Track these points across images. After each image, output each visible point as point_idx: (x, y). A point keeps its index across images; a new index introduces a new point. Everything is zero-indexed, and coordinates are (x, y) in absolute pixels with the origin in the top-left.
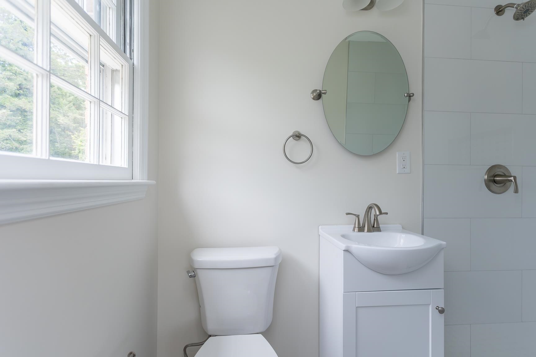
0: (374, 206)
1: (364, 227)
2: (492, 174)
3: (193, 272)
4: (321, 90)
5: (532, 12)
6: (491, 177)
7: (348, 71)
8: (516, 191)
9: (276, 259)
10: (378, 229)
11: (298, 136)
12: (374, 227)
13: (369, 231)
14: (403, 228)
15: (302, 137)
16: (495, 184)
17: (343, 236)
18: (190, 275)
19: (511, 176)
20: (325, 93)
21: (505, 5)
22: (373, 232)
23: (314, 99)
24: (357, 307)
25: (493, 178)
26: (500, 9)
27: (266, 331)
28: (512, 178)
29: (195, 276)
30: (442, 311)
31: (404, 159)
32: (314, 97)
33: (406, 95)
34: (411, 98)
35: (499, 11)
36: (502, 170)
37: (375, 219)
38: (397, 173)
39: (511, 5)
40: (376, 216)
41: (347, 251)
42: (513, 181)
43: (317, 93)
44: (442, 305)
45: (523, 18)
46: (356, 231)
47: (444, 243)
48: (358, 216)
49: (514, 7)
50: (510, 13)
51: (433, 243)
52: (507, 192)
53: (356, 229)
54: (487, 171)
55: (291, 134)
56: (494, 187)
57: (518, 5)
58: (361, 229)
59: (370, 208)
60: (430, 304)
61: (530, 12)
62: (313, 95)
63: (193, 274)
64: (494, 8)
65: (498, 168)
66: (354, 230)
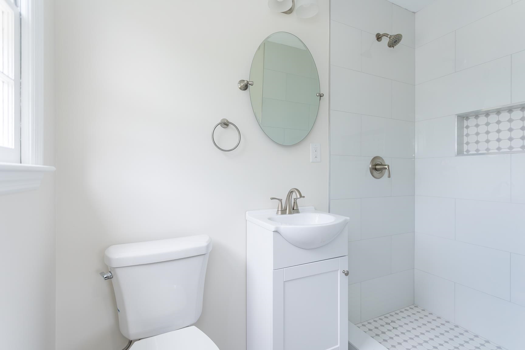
0: (295, 190)
1: (286, 210)
2: (374, 164)
3: (110, 272)
4: (248, 81)
5: (398, 43)
6: (373, 166)
7: (263, 68)
8: (389, 177)
9: (208, 247)
10: (297, 211)
11: (225, 124)
12: (294, 209)
13: (290, 213)
14: (315, 209)
15: (231, 125)
16: (377, 172)
17: (270, 219)
18: (105, 276)
19: (386, 165)
20: (252, 85)
21: (383, 34)
22: (294, 214)
23: (240, 88)
24: (285, 281)
25: (374, 167)
26: (379, 36)
27: (197, 322)
28: (387, 167)
29: (112, 277)
30: (347, 274)
31: (316, 150)
32: (241, 86)
33: (318, 94)
34: (322, 97)
35: (379, 37)
36: (380, 161)
37: (294, 203)
38: (311, 162)
39: (386, 35)
40: (295, 199)
41: (276, 232)
42: (388, 169)
43: (244, 83)
44: (346, 269)
45: (393, 47)
46: (279, 214)
47: (349, 218)
48: (281, 200)
49: (388, 37)
50: (385, 41)
51: (341, 219)
52: (383, 177)
53: (280, 212)
54: (371, 162)
55: (219, 121)
56: (375, 173)
57: (391, 36)
58: (283, 212)
59: (291, 192)
60: (338, 270)
61: (397, 43)
62: (240, 85)
63: (109, 274)
64: (376, 34)
65: (378, 159)
66: (277, 213)
